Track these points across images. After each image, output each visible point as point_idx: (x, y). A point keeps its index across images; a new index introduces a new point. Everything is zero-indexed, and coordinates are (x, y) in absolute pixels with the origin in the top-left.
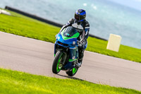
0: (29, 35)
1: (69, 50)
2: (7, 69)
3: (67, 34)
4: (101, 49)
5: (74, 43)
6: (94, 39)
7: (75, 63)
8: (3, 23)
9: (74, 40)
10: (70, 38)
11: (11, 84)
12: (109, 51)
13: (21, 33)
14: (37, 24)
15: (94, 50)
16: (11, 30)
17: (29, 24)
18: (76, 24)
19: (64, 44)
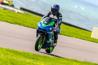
1: (47, 34)
3: (45, 22)
5: (51, 29)
7: (51, 43)
9: (51, 26)
10: (47, 25)
18: (52, 15)
19: (43, 30)
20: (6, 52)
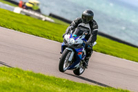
8: (48, 30)
11: (55, 91)
20: (29, 77)
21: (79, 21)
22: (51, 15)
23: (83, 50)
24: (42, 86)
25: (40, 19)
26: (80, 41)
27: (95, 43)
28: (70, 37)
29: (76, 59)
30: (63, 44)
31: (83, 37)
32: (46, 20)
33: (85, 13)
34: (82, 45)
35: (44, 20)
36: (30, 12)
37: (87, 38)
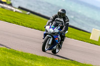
0: (36, 28)
2: (20, 51)
4: (86, 39)
6: (81, 32)
8: (17, 18)
11: (22, 62)
12: (91, 40)
13: (30, 26)
14: (41, 20)
15: (81, 39)
16: (23, 23)
17: (35, 19)
20: (4, 52)
21: (56, 17)
22: (20, 8)
23: (59, 37)
24: (13, 58)
25: (12, 10)
26: (56, 30)
27: (67, 32)
28: (50, 28)
29: (54, 43)
30: (45, 32)
31: (59, 28)
32: (16, 11)
33: (60, 11)
34: (58, 33)
35: (14, 11)
36: (5, 6)
37: (61, 28)
